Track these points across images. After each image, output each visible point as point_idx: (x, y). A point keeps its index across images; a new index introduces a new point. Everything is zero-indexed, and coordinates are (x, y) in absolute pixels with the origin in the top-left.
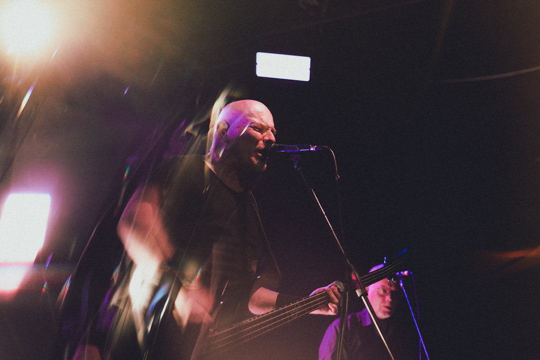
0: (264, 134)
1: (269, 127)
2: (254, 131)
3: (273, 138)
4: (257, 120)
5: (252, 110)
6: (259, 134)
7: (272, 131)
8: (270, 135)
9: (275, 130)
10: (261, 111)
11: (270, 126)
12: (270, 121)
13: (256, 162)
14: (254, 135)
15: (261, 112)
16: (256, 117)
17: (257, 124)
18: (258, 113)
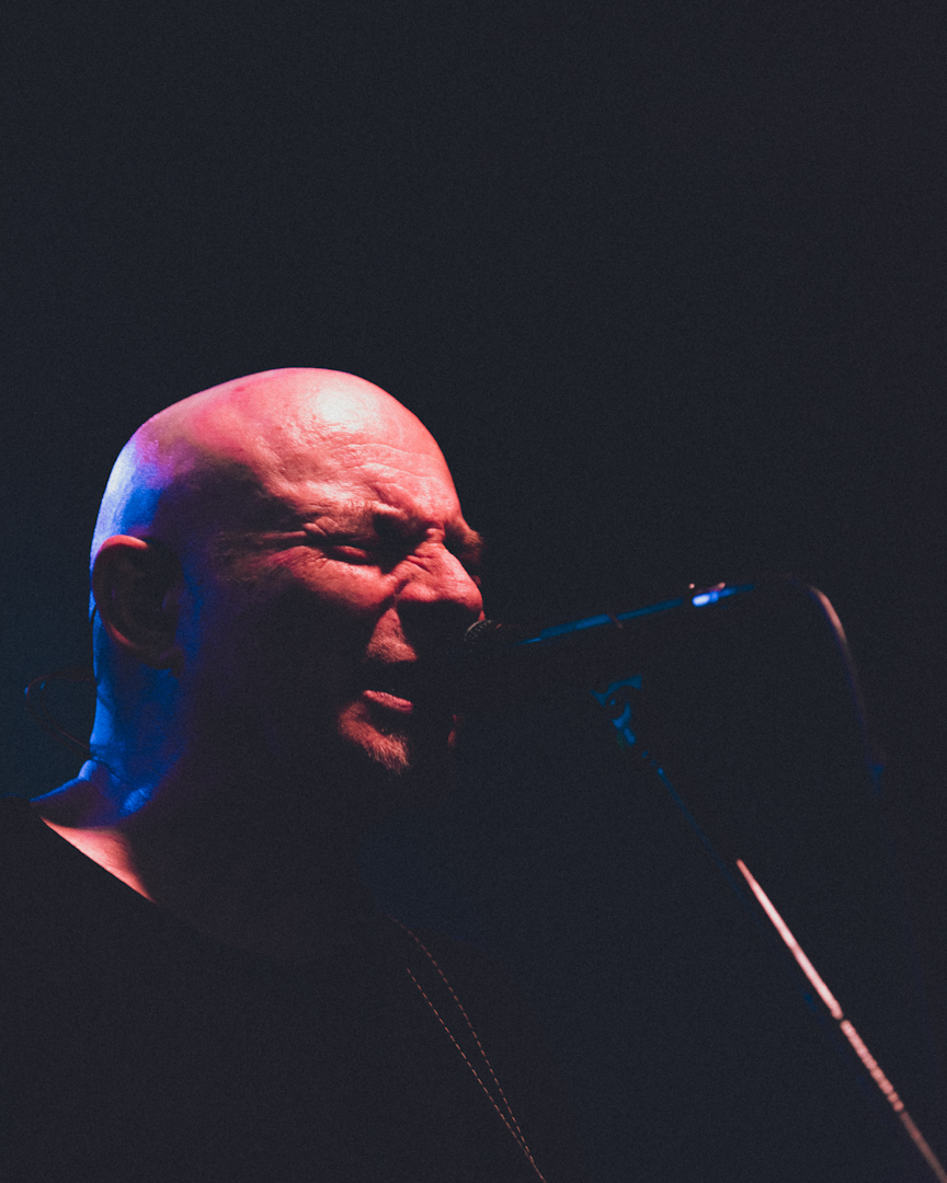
0: (405, 568)
1: (431, 523)
2: (332, 564)
3: (460, 582)
4: (339, 495)
5: (295, 434)
6: (366, 575)
7: (453, 542)
8: (434, 568)
9: (471, 535)
10: (353, 428)
11: (429, 513)
12: (424, 484)
13: (390, 747)
14: (333, 586)
15: (358, 438)
16: (328, 476)
17: (346, 514)
18: (340, 443)
